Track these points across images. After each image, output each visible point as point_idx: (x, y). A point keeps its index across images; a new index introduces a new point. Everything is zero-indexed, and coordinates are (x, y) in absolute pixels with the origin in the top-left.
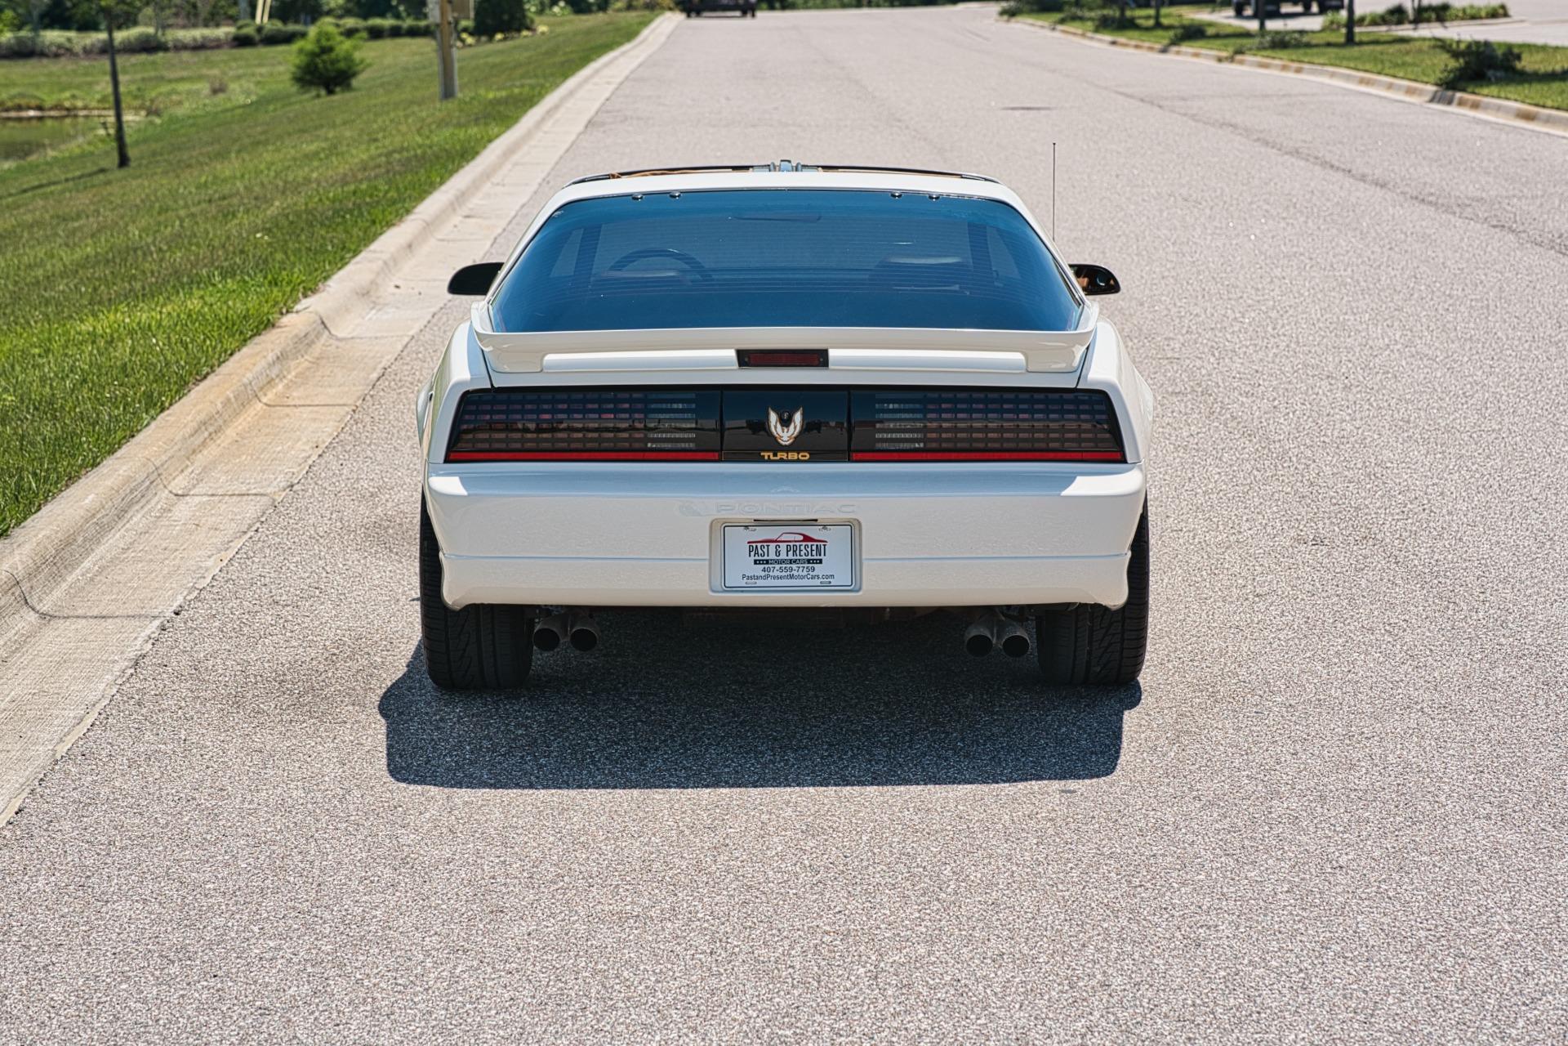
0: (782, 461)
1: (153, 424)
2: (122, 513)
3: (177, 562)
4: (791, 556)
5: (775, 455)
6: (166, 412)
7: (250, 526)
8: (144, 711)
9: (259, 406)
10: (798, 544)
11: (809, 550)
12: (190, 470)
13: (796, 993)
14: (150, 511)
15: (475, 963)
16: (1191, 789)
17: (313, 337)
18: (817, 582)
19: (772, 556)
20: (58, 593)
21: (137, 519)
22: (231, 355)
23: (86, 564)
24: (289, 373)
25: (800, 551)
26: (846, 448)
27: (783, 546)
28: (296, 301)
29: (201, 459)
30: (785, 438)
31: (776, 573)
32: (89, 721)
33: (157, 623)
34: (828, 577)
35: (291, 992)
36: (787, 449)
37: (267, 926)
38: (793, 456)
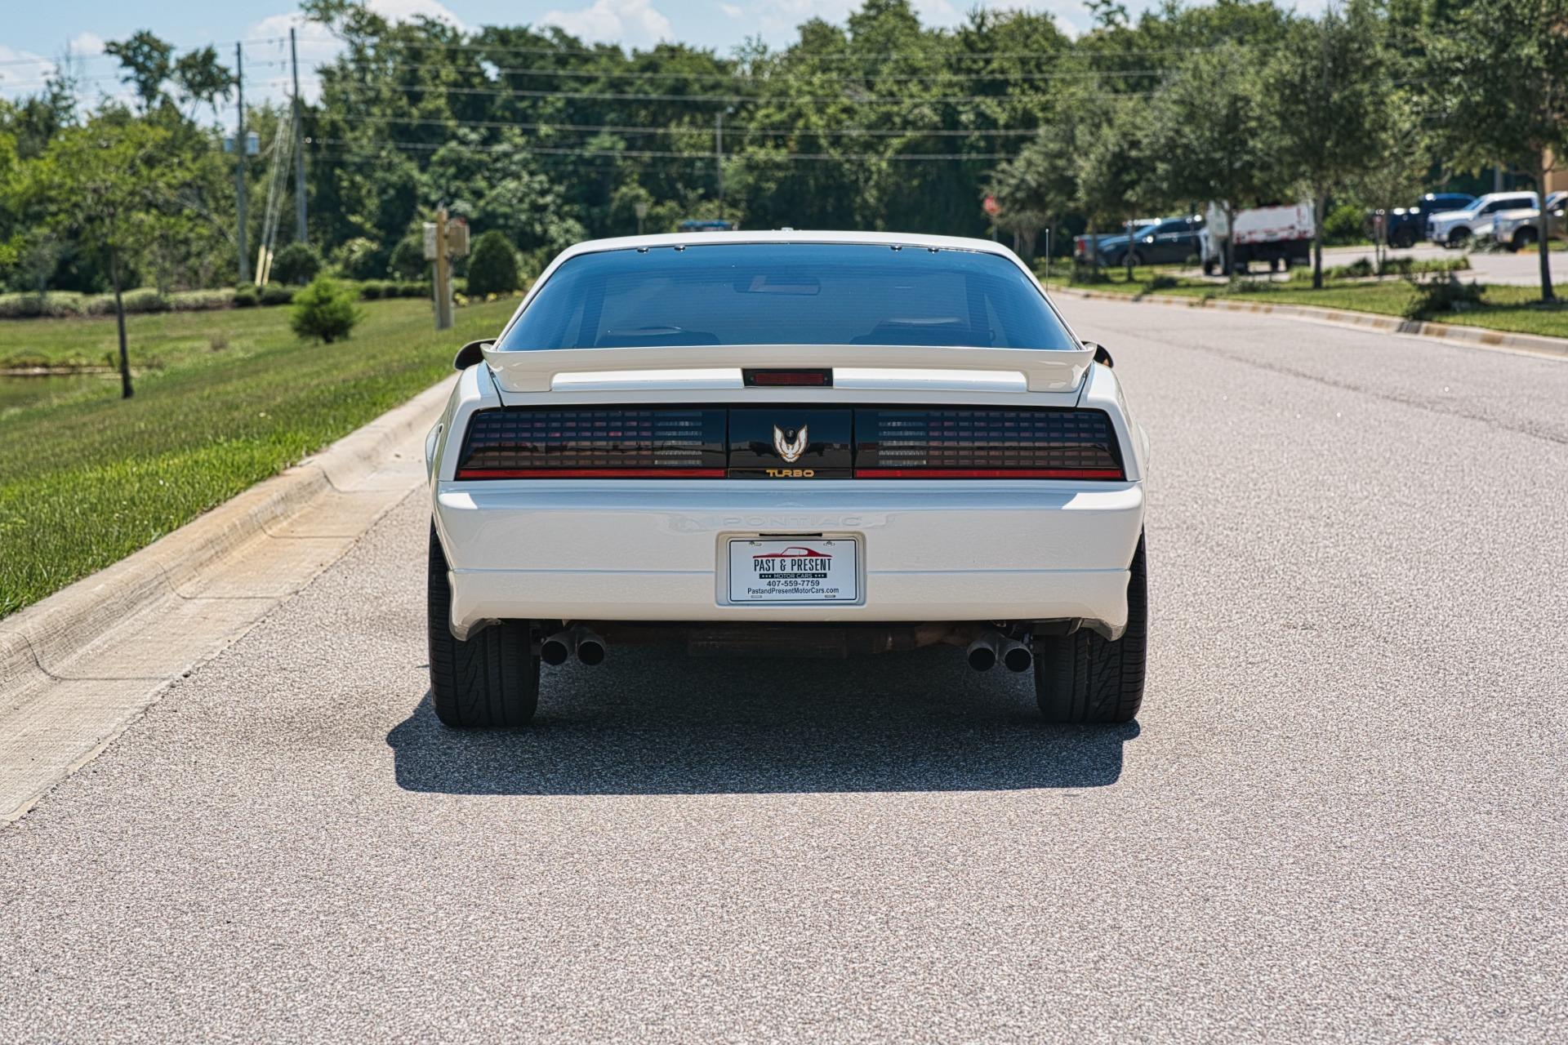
0: (786, 478)
1: (161, 541)
2: (131, 604)
3: (185, 642)
5: (780, 473)
6: (174, 533)
7: (256, 619)
8: (154, 742)
9: (264, 537)
12: (197, 579)
13: (808, 933)
14: (158, 608)
15: (487, 914)
16: (1193, 794)
17: (315, 486)
18: (821, 596)
20: (66, 662)
21: (146, 612)
22: (237, 494)
23: (96, 642)
24: (293, 513)
26: (850, 465)
27: (788, 561)
28: (300, 457)
29: (208, 572)
30: (790, 455)
31: (781, 587)
32: (101, 749)
33: (167, 682)
34: (833, 590)
35: (305, 933)
36: (792, 466)
37: (280, 889)
38: (798, 473)
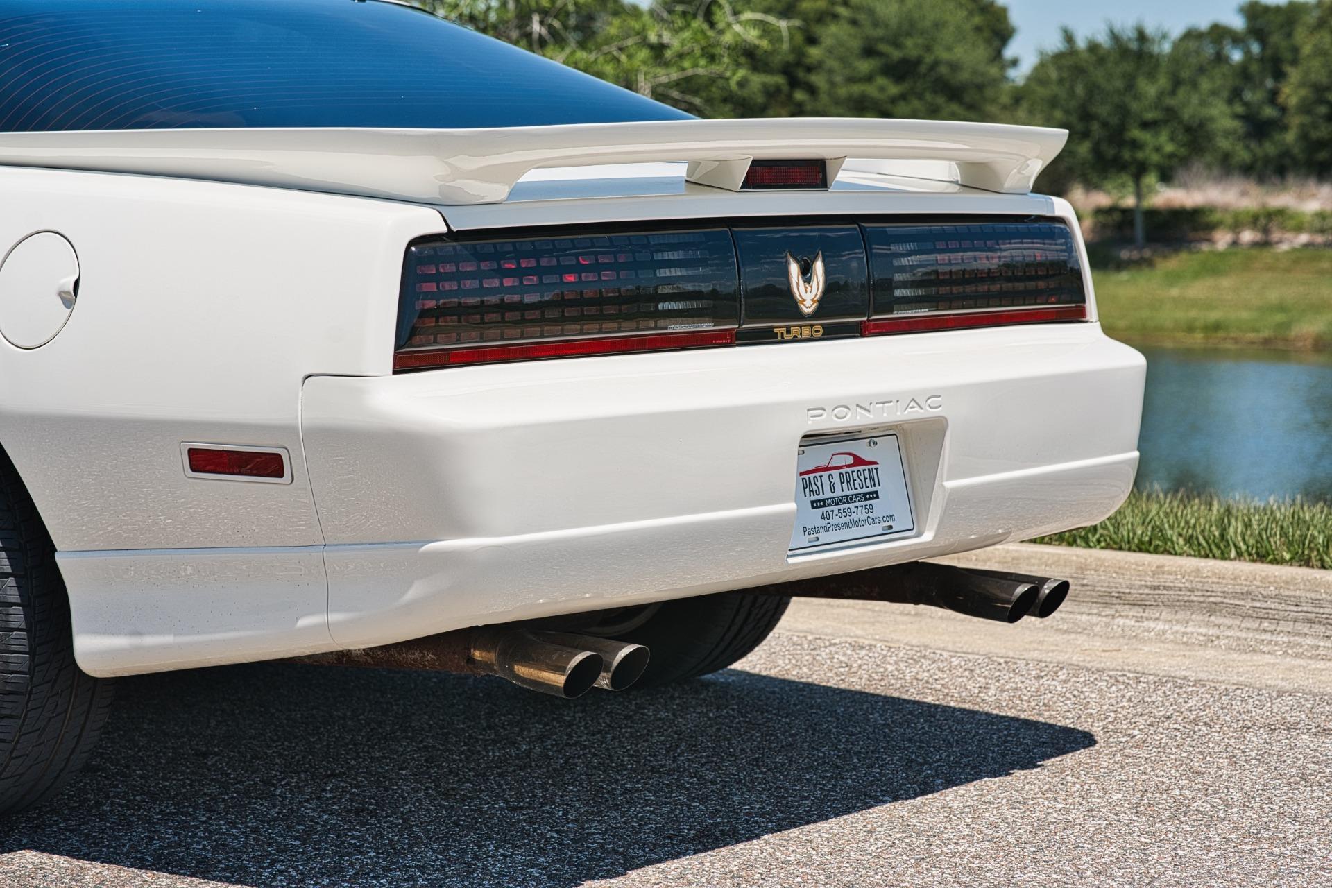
4: (846, 492)
10: (849, 470)
11: (862, 477)
18: (879, 527)
19: (828, 494)
25: (854, 480)
27: (836, 475)
30: (808, 303)
31: (836, 520)
38: (807, 331)
